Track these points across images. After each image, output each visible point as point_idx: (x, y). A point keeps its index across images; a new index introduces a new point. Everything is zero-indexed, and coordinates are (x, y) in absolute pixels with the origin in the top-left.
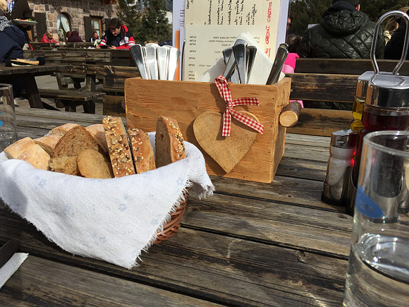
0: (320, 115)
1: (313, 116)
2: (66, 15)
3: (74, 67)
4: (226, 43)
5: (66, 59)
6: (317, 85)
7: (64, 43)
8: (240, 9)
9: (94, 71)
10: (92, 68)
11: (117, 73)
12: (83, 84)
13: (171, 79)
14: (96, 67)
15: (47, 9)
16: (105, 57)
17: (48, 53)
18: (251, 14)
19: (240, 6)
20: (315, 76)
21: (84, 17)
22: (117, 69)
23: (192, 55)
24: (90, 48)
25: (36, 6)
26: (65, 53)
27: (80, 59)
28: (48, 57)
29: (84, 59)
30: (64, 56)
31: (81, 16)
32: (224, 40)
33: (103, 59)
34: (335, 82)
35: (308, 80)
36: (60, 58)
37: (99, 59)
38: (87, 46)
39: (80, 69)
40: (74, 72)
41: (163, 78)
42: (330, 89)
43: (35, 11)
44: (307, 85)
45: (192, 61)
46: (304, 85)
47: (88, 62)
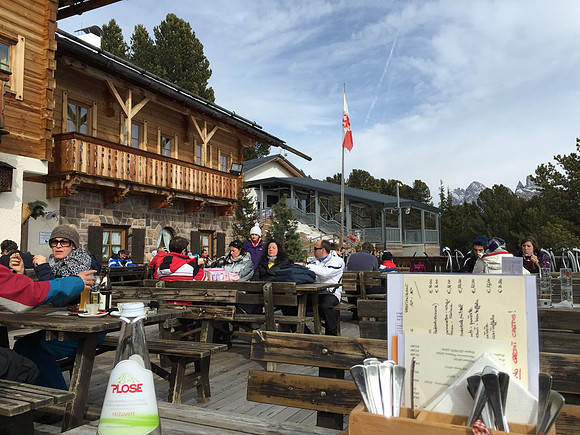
2: (170, 230)
4: (460, 358)
5: (179, 299)
8: (474, 319)
9: (213, 314)
10: (211, 311)
11: (270, 340)
14: (217, 309)
15: (148, 224)
16: (230, 296)
17: (157, 291)
18: (490, 326)
19: (474, 315)
21: (192, 232)
22: (270, 335)
25: (135, 220)
26: (179, 291)
27: (197, 299)
29: (203, 298)
30: (177, 295)
31: (188, 231)
33: (227, 299)
36: (172, 297)
37: (222, 298)
39: (196, 311)
43: (133, 227)
47: (207, 303)
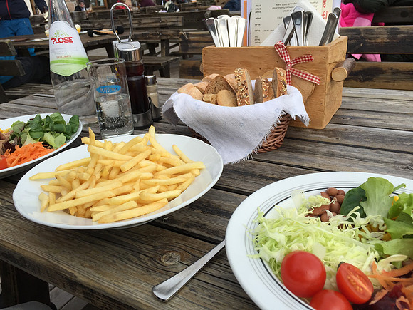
0: (392, 69)
1: (384, 69)
3: (150, 33)
4: (288, 9)
5: (142, 26)
6: (388, 38)
7: (137, 9)
9: (167, 36)
10: (166, 33)
11: (192, 38)
12: (158, 49)
13: (239, 45)
14: (170, 32)
16: (177, 21)
17: (125, 21)
20: (386, 29)
22: (191, 34)
23: (258, 21)
24: (161, 11)
26: (141, 20)
27: (154, 25)
28: (126, 25)
29: (158, 24)
30: (140, 23)
32: (286, 6)
33: (176, 23)
34: (407, 34)
35: (380, 33)
36: (137, 25)
37: (172, 23)
38: (159, 10)
39: (155, 34)
40: (150, 38)
41: (233, 45)
42: (402, 41)
44: (378, 38)
45: (257, 28)
46: (375, 38)
47: (162, 27)
